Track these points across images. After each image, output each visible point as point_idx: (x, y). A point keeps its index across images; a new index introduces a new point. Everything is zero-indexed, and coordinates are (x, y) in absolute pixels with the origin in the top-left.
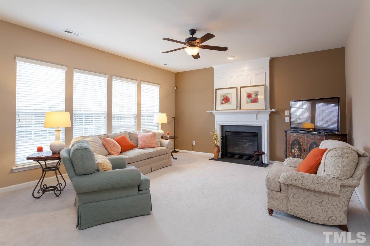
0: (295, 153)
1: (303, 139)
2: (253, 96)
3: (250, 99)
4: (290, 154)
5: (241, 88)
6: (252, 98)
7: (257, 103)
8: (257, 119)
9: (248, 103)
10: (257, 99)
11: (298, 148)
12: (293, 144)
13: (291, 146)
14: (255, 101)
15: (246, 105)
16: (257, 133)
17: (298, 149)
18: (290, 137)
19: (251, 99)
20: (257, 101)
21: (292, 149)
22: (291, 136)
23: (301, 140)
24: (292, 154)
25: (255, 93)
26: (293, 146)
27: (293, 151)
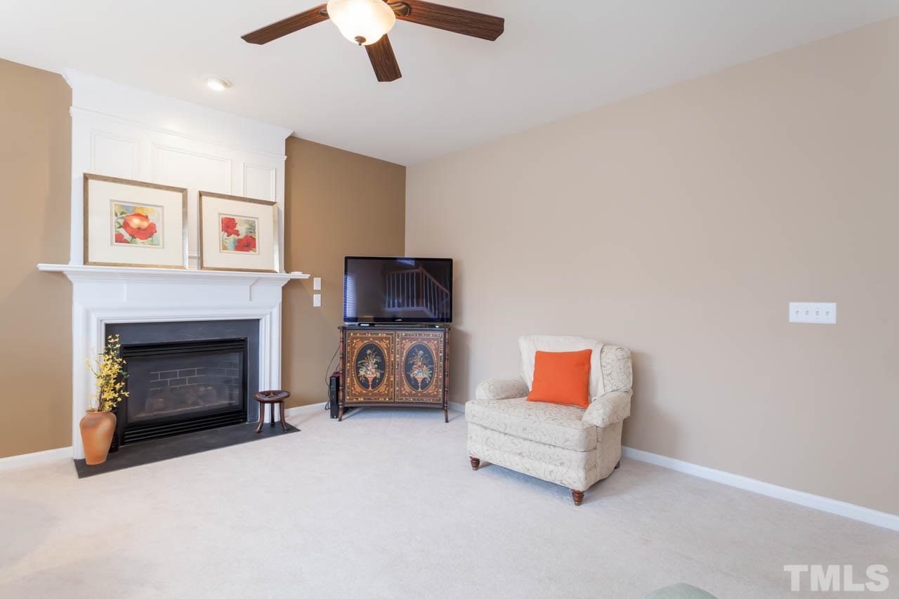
0: (367, 376)
1: (389, 343)
2: (242, 229)
3: (233, 237)
4: (352, 381)
5: (201, 194)
6: (238, 235)
7: (255, 251)
8: (250, 300)
9: (225, 248)
10: (254, 239)
11: (375, 364)
12: (362, 355)
13: (357, 361)
14: (247, 244)
15: (219, 254)
16: (244, 341)
17: (376, 366)
18: (355, 341)
19: (236, 236)
20: (255, 246)
21: (358, 369)
22: (356, 338)
23: (383, 345)
24: (359, 379)
25: (247, 222)
26: (363, 361)
27: (362, 373)
